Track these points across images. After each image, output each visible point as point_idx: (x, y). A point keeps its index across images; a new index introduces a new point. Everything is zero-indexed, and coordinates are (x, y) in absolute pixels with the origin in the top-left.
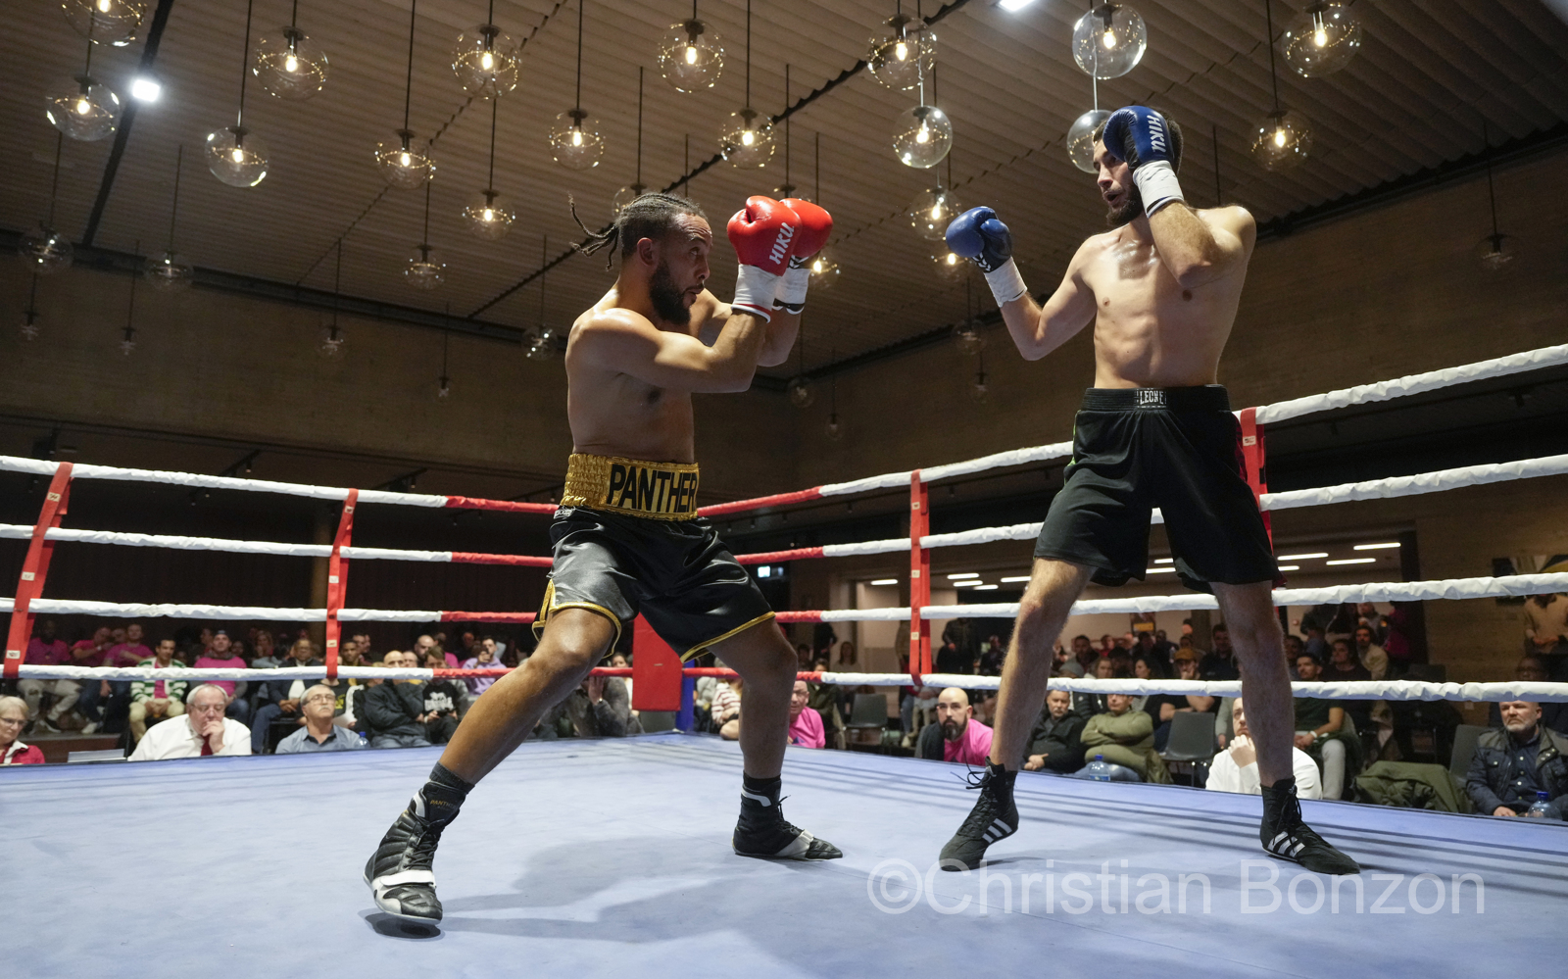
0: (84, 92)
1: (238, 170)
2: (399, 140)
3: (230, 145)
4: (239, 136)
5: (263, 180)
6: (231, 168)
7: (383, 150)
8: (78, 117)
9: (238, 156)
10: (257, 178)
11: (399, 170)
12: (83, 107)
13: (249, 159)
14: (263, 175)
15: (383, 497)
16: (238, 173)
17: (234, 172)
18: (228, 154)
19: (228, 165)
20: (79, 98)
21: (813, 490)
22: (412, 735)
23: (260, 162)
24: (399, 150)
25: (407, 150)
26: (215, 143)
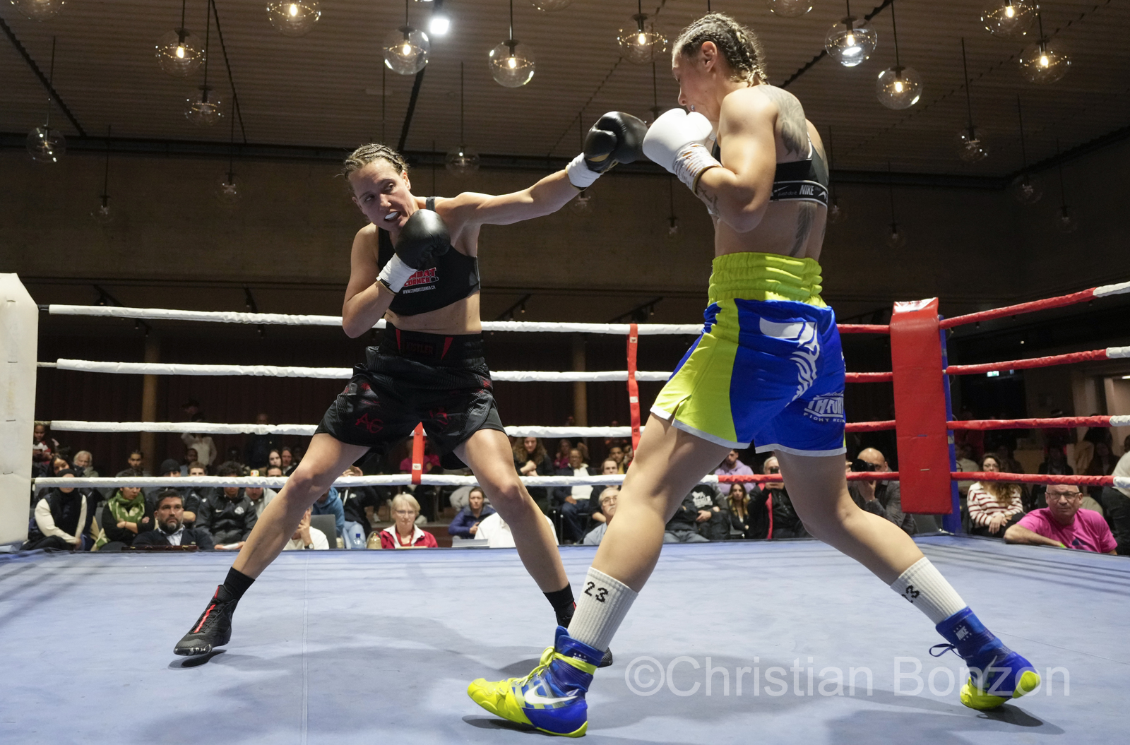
0: (406, 38)
1: (513, 74)
2: (636, 23)
3: (505, 56)
4: (512, 47)
5: (532, 78)
6: (508, 74)
7: (624, 35)
8: (403, 58)
9: (512, 63)
10: (527, 78)
11: (638, 48)
12: (407, 50)
13: (520, 63)
14: (532, 74)
15: (663, 329)
16: (514, 77)
17: (510, 76)
18: (505, 64)
19: (506, 72)
20: (403, 43)
21: (1085, 292)
22: (686, 530)
23: (528, 64)
24: (635, 31)
25: (643, 31)
26: (494, 57)
